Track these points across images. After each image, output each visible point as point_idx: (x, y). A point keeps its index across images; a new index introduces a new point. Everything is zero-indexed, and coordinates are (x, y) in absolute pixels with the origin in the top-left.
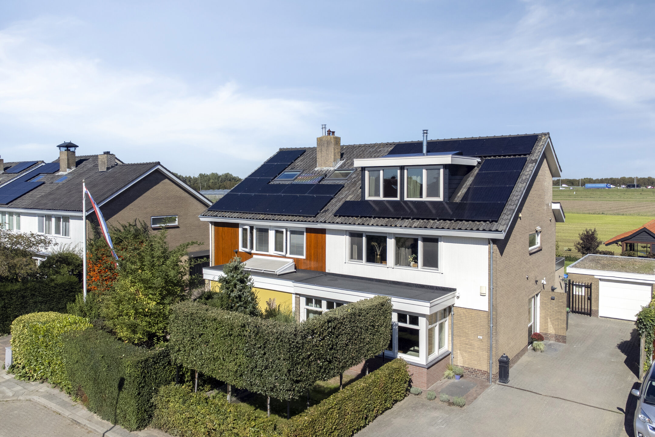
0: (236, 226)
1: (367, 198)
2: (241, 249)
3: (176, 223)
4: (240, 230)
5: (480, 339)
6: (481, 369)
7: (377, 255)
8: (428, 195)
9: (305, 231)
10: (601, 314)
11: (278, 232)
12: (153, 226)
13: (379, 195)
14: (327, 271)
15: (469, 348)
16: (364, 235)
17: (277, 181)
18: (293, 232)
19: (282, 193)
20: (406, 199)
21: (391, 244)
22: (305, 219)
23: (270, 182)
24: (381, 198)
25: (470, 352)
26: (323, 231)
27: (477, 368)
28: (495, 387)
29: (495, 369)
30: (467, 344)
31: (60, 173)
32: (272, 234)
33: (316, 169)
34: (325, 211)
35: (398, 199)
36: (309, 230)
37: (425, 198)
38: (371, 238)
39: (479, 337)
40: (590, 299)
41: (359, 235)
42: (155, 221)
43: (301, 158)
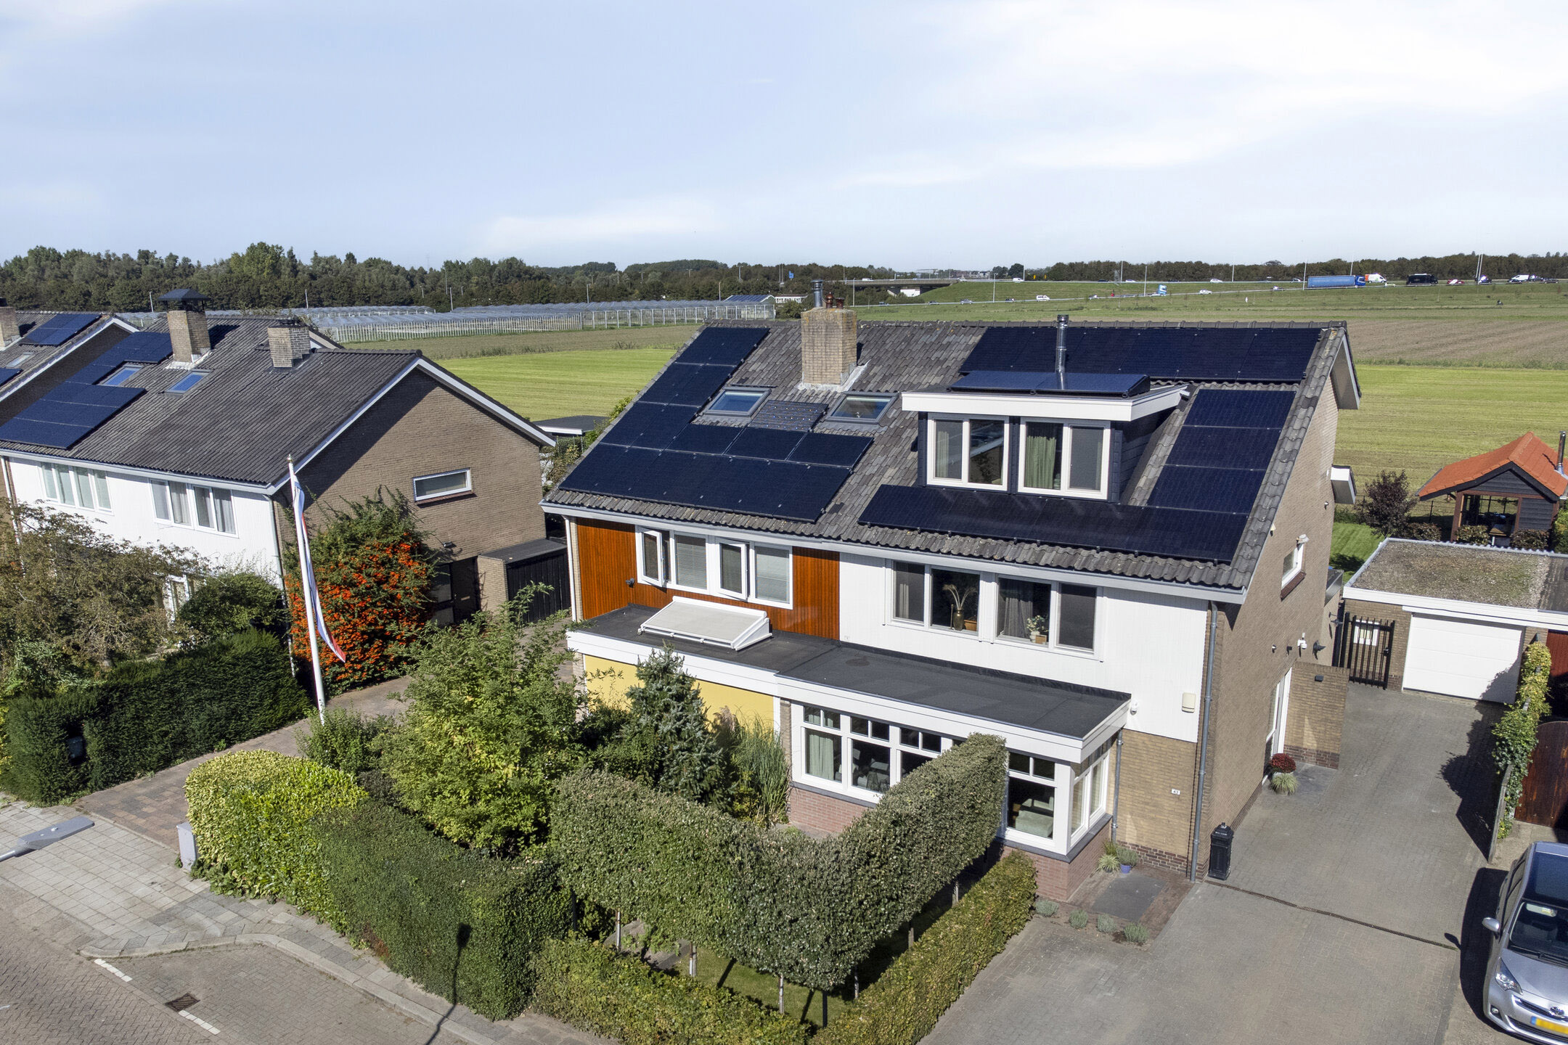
0: (631, 528)
1: (932, 480)
2: (642, 578)
3: (468, 486)
4: (639, 537)
5: (1178, 797)
6: (1173, 852)
7: (955, 611)
8: (1074, 484)
9: (791, 551)
10: (1406, 684)
11: (728, 549)
12: (418, 499)
13: (959, 476)
14: (842, 639)
15: (1151, 811)
16: (927, 569)
17: (710, 416)
18: (761, 550)
19: (731, 452)
20: (1022, 489)
21: (988, 594)
22: (792, 527)
23: (694, 418)
24: (964, 482)
25: (1153, 819)
26: (835, 556)
27: (1165, 849)
28: (1202, 889)
29: (1204, 854)
30: (1147, 804)
31: (175, 365)
32: (713, 553)
33: (801, 387)
34: (837, 508)
35: (1003, 487)
36: (797, 551)
37: (1065, 490)
38: (942, 577)
39: (1175, 791)
40: (1387, 654)
41: (918, 569)
42: (422, 487)
43: (760, 351)
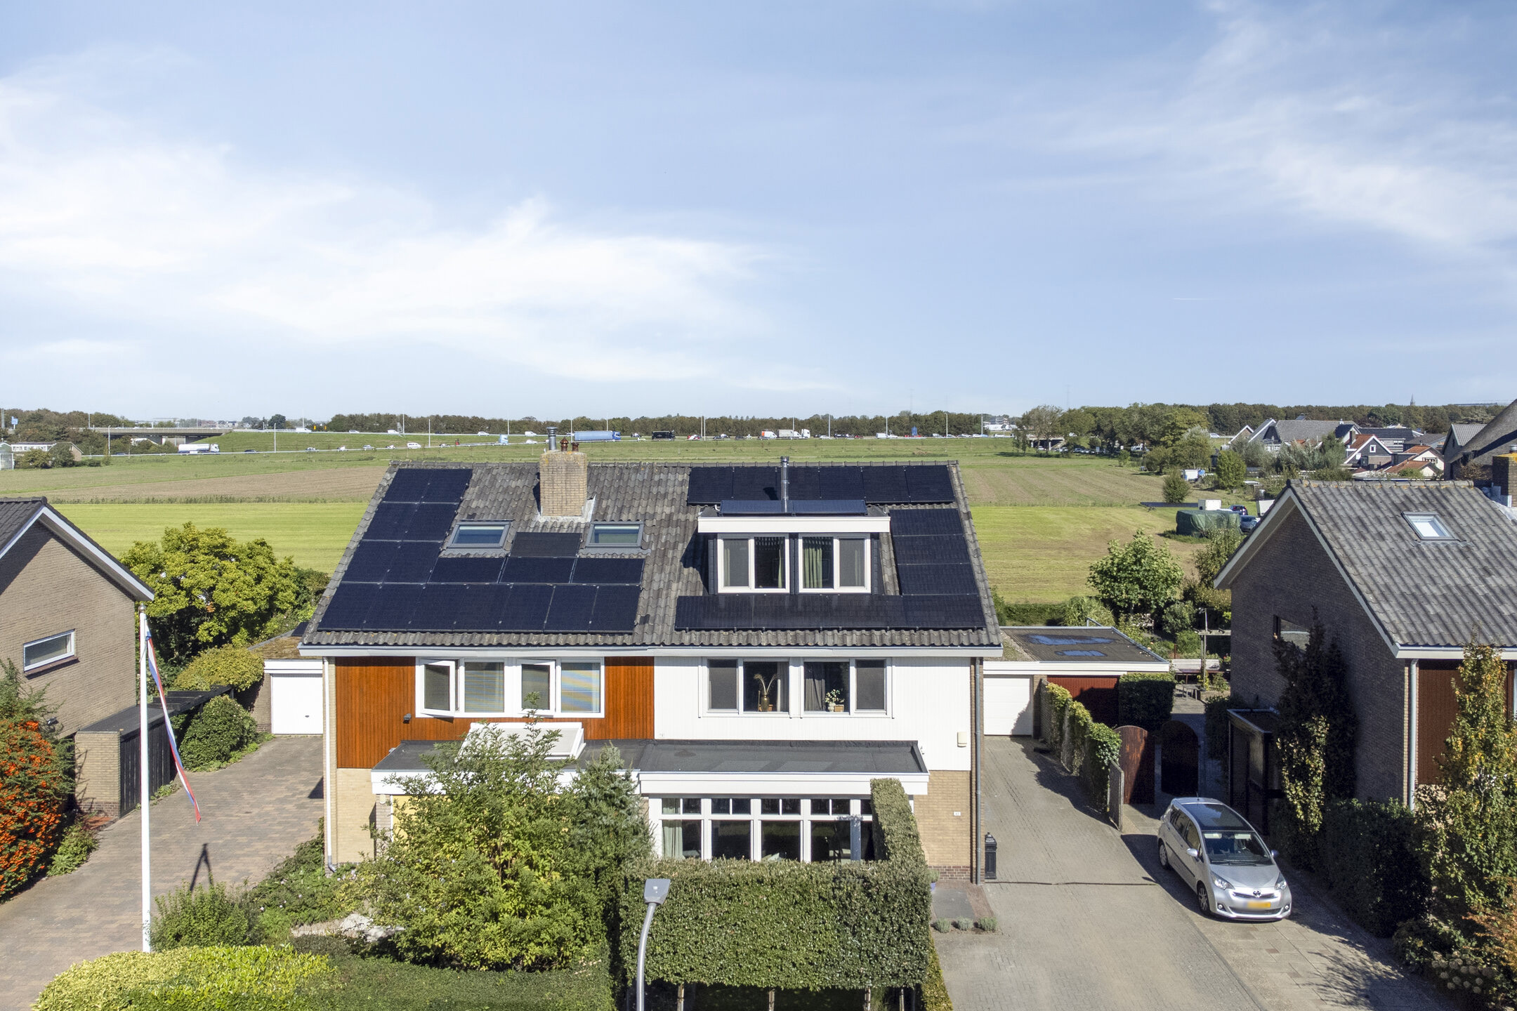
0: (410, 662)
1: (724, 590)
2: (421, 711)
3: (71, 650)
4: (420, 671)
5: (958, 818)
6: (959, 865)
7: (762, 696)
9: (602, 662)
11: (535, 670)
12: (26, 668)
13: (746, 584)
14: (657, 737)
15: (939, 835)
16: (740, 662)
17: (451, 549)
18: (567, 666)
19: (506, 578)
20: (802, 590)
21: (796, 675)
22: (609, 640)
23: (440, 552)
24: (751, 589)
25: (941, 840)
26: (649, 662)
27: (952, 865)
30: (936, 829)
32: (513, 677)
33: (538, 518)
34: (646, 621)
35: (789, 590)
36: (610, 662)
37: (838, 589)
38: (753, 667)
39: (958, 814)
41: (731, 663)
42: (33, 652)
43: (471, 487)
